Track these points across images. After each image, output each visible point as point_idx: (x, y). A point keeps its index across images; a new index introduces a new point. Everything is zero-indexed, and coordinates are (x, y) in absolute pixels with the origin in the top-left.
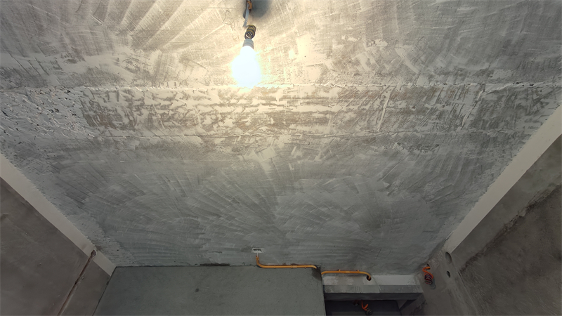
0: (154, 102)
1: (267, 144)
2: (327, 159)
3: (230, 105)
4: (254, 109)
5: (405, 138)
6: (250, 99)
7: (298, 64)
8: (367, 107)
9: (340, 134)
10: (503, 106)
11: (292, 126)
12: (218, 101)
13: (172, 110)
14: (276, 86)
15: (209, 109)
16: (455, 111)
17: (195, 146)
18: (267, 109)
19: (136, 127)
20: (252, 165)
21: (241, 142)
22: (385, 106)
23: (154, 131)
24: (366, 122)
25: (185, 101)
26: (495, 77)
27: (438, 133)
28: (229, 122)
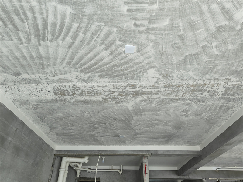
0: (85, 88)
1: (131, 100)
2: (158, 105)
3: (117, 89)
4: (127, 90)
5: (193, 99)
6: (126, 87)
7: (147, 77)
8: (176, 89)
9: (164, 97)
10: (236, 89)
11: (143, 95)
12: (112, 87)
13: (92, 90)
14: (137, 83)
15: (108, 90)
16: (215, 90)
17: (100, 101)
18: (133, 90)
19: (75, 95)
20: (124, 107)
21: (120, 100)
22: (184, 89)
23: (83, 97)
24: (175, 94)
25: (98, 88)
26: (231, 80)
27: (208, 97)
28: (116, 94)
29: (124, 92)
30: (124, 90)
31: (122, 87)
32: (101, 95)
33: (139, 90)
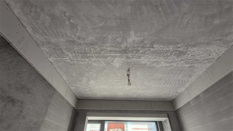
1: (130, 44)
29: (134, 54)
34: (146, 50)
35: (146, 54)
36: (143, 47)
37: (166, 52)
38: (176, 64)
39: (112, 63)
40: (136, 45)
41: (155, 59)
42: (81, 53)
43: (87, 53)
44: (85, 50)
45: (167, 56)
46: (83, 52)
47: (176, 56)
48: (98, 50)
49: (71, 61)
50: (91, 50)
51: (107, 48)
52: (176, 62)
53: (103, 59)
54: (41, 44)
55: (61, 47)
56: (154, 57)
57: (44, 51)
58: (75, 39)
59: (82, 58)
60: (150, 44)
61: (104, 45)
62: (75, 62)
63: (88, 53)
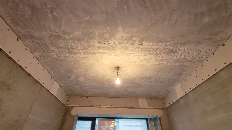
1: (118, 40)
29: (123, 51)
30: (123, 52)
31: (124, 55)
32: (142, 49)
33: (112, 52)
34: (136, 48)
35: (136, 51)
36: (132, 44)
37: (155, 50)
38: (166, 62)
39: (100, 60)
40: (124, 42)
41: (145, 56)
42: (68, 49)
43: (73, 49)
44: (71, 46)
45: (156, 54)
46: (69, 47)
47: (166, 54)
48: (85, 46)
49: (58, 56)
50: (78, 46)
51: (95, 44)
52: (166, 60)
53: (91, 55)
54: (23, 37)
55: (46, 41)
56: (144, 55)
57: (27, 45)
58: (59, 33)
59: (69, 54)
60: (139, 41)
61: (91, 41)
62: (62, 58)
63: (75, 49)
